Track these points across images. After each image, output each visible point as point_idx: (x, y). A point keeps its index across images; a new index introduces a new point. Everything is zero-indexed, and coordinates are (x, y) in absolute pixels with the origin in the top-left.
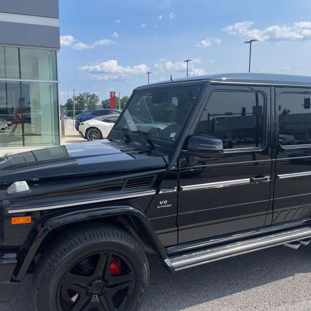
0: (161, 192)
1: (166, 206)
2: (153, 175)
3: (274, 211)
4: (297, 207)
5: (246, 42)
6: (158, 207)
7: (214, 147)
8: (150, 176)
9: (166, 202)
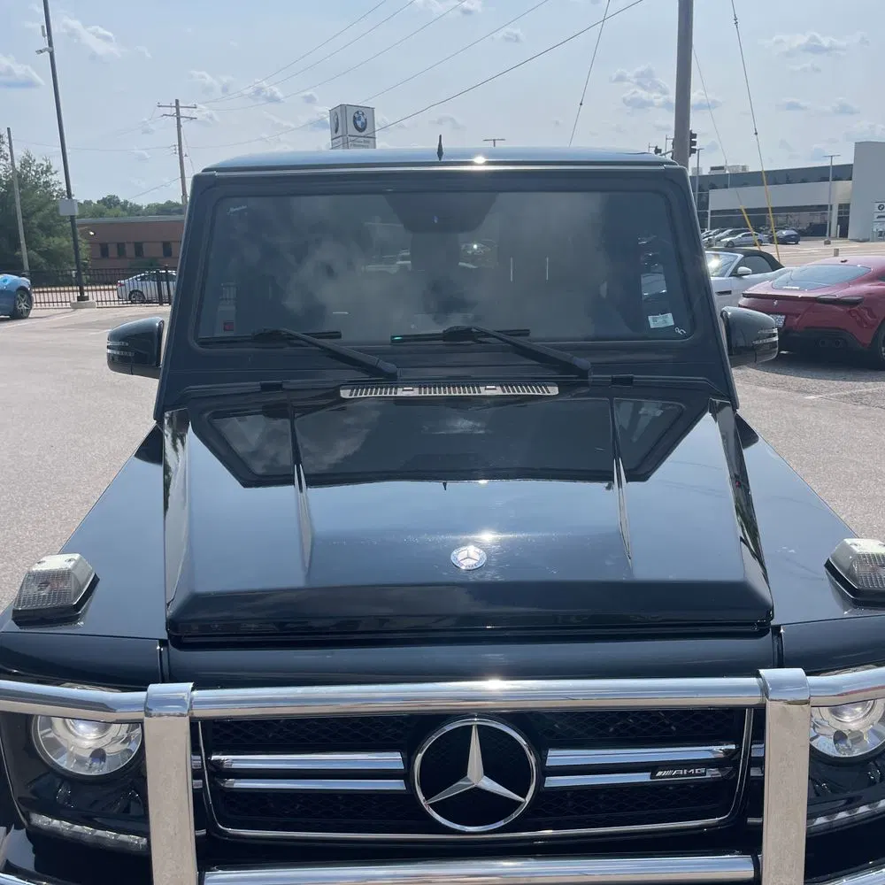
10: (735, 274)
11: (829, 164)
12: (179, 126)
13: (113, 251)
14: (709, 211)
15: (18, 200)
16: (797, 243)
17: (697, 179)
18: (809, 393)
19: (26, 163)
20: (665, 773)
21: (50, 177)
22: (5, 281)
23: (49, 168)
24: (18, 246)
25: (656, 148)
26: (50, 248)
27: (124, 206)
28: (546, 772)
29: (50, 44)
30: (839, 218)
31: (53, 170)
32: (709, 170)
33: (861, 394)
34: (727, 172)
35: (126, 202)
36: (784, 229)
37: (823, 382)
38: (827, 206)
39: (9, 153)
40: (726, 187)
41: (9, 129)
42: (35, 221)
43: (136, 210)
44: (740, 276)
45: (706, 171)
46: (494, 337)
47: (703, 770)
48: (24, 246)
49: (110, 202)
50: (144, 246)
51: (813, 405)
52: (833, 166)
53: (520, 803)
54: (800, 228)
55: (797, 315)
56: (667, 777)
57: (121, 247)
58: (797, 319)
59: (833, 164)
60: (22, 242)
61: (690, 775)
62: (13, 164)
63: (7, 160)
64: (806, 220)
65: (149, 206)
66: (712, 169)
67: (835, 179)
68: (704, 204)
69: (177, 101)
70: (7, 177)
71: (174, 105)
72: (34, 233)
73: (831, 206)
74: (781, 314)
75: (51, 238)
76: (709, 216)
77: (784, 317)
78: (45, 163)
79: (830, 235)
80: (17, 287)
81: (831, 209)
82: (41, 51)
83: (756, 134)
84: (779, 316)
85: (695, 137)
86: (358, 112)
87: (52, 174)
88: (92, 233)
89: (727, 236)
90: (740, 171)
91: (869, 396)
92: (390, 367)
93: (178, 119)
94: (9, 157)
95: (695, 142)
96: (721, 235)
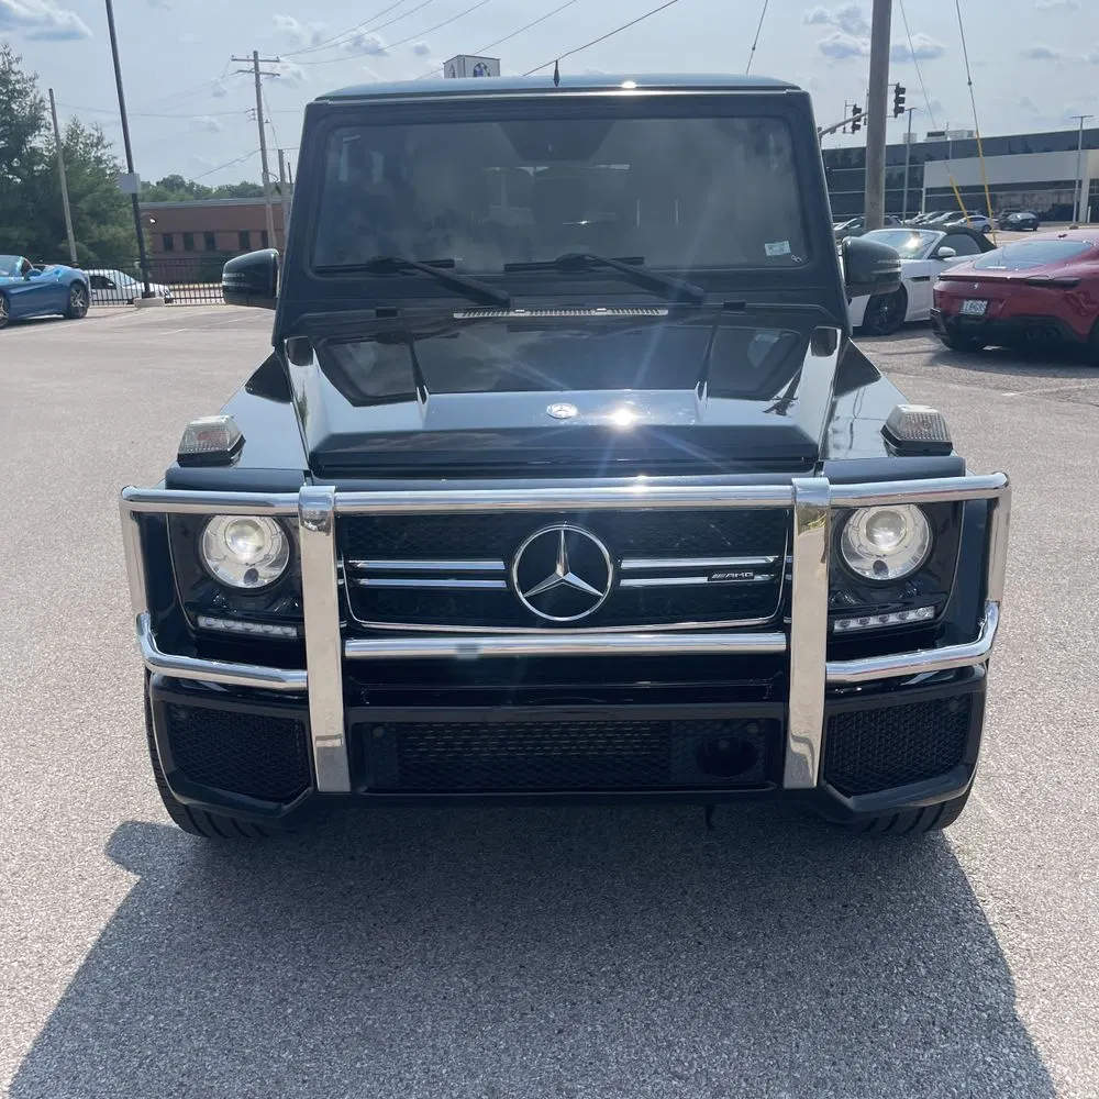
10: (935, 256)
11: (1078, 128)
12: (258, 85)
13: (178, 242)
14: (924, 190)
15: (63, 177)
16: (1035, 230)
17: (908, 148)
18: (1007, 390)
19: (74, 134)
20: (720, 576)
21: (103, 151)
22: (57, 272)
23: (100, 139)
24: (65, 236)
25: (855, 106)
26: (103, 238)
27: (190, 188)
28: (621, 574)
30: (1090, 197)
31: (105, 143)
32: (925, 137)
33: (1070, 391)
34: (949, 139)
35: (192, 184)
36: (1019, 212)
37: (1028, 379)
38: (1074, 182)
39: (52, 121)
40: (947, 158)
41: (51, 90)
42: (83, 205)
43: (203, 193)
44: (940, 258)
45: (921, 138)
46: (611, 265)
47: (751, 574)
48: (71, 237)
49: (173, 184)
50: (216, 235)
51: (1010, 402)
52: (1084, 131)
53: (598, 598)
54: (1040, 211)
55: (1001, 301)
56: (720, 579)
57: (188, 239)
58: (1001, 306)
59: (1085, 128)
60: (70, 231)
61: (739, 578)
62: (56, 134)
63: (49, 129)
64: (1048, 199)
65: (220, 189)
66: (930, 135)
67: (1088, 147)
68: (917, 181)
69: (255, 53)
70: (49, 151)
71: (252, 58)
72: (84, 221)
73: (1080, 182)
74: (983, 299)
75: (102, 227)
76: (924, 196)
77: (986, 303)
78: (96, 133)
79: (1077, 219)
80: (71, 280)
81: (1080, 186)
83: (970, 83)
84: (980, 302)
85: (903, 93)
86: (479, 65)
87: (105, 147)
88: (152, 221)
89: (946, 221)
90: (965, 137)
91: (1080, 393)
92: (502, 294)
93: (257, 76)
94: (52, 126)
95: (904, 99)
96: (939, 219)
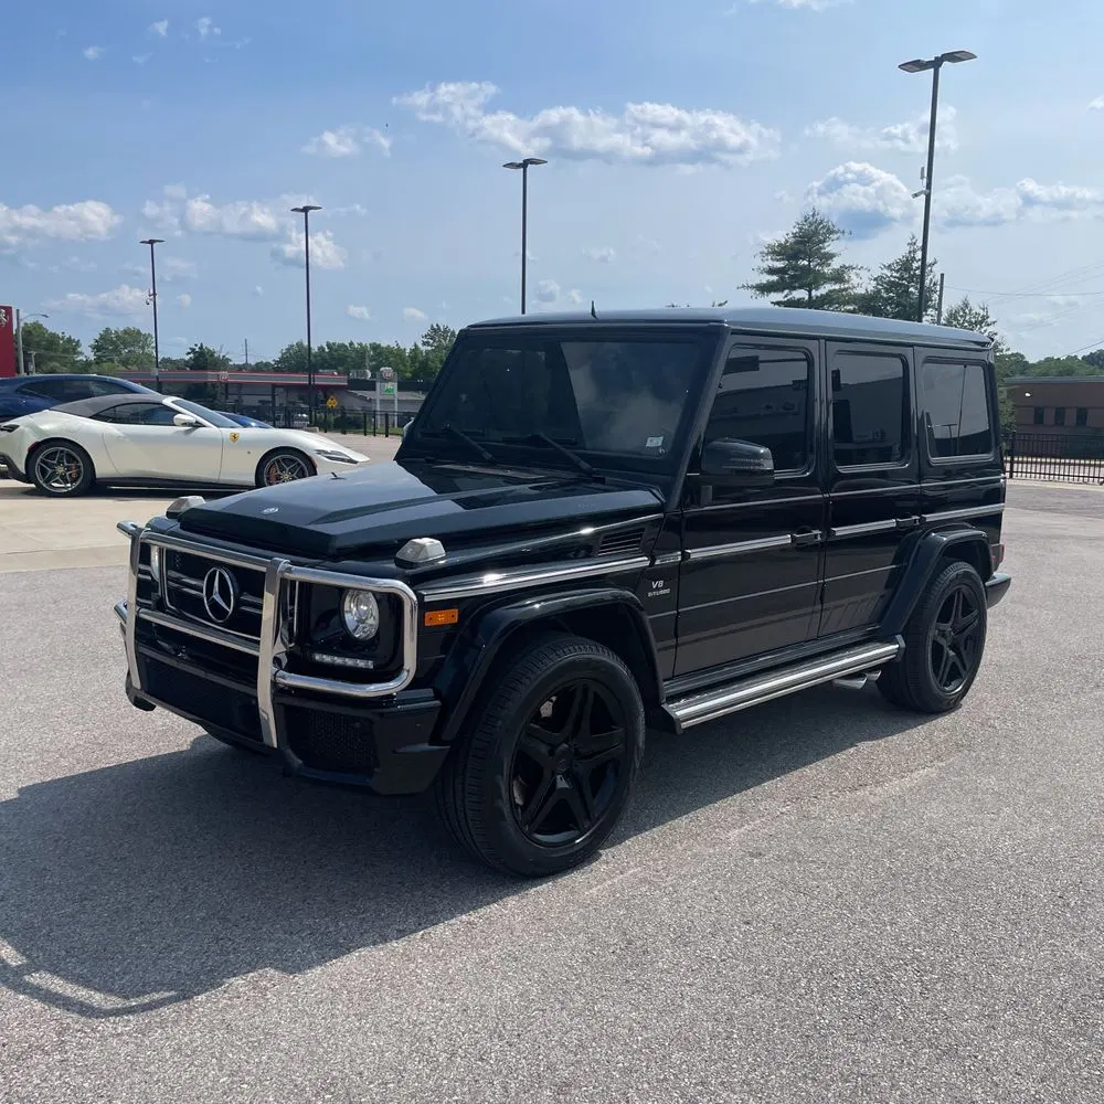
0: (658, 562)
1: (662, 592)
2: (643, 526)
3: (825, 605)
4: (859, 598)
5: (511, 164)
6: (650, 594)
7: (759, 465)
8: (637, 528)
9: (661, 583)
13: (1049, 417)
23: (985, 318)
28: (240, 602)
29: (929, 186)
31: (989, 320)
41: (942, 275)
53: (228, 612)
57: (1060, 414)
78: (982, 312)
82: (916, 195)
87: (988, 325)
88: (1028, 395)
